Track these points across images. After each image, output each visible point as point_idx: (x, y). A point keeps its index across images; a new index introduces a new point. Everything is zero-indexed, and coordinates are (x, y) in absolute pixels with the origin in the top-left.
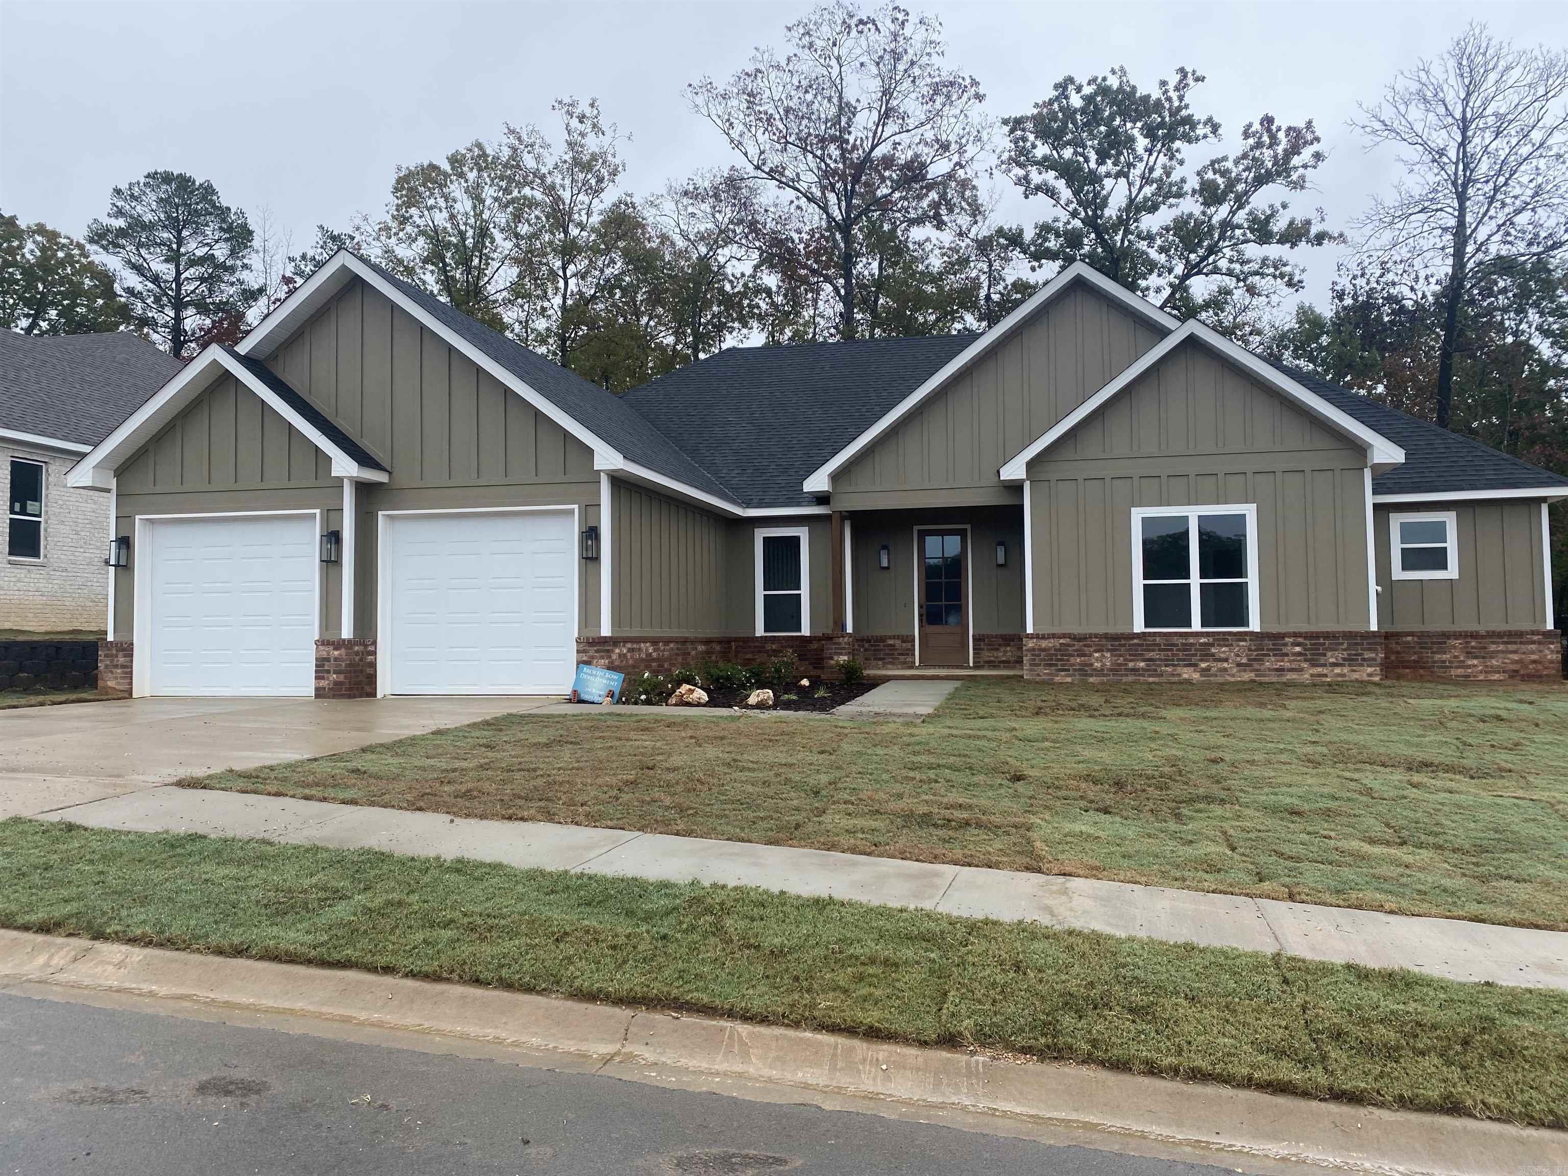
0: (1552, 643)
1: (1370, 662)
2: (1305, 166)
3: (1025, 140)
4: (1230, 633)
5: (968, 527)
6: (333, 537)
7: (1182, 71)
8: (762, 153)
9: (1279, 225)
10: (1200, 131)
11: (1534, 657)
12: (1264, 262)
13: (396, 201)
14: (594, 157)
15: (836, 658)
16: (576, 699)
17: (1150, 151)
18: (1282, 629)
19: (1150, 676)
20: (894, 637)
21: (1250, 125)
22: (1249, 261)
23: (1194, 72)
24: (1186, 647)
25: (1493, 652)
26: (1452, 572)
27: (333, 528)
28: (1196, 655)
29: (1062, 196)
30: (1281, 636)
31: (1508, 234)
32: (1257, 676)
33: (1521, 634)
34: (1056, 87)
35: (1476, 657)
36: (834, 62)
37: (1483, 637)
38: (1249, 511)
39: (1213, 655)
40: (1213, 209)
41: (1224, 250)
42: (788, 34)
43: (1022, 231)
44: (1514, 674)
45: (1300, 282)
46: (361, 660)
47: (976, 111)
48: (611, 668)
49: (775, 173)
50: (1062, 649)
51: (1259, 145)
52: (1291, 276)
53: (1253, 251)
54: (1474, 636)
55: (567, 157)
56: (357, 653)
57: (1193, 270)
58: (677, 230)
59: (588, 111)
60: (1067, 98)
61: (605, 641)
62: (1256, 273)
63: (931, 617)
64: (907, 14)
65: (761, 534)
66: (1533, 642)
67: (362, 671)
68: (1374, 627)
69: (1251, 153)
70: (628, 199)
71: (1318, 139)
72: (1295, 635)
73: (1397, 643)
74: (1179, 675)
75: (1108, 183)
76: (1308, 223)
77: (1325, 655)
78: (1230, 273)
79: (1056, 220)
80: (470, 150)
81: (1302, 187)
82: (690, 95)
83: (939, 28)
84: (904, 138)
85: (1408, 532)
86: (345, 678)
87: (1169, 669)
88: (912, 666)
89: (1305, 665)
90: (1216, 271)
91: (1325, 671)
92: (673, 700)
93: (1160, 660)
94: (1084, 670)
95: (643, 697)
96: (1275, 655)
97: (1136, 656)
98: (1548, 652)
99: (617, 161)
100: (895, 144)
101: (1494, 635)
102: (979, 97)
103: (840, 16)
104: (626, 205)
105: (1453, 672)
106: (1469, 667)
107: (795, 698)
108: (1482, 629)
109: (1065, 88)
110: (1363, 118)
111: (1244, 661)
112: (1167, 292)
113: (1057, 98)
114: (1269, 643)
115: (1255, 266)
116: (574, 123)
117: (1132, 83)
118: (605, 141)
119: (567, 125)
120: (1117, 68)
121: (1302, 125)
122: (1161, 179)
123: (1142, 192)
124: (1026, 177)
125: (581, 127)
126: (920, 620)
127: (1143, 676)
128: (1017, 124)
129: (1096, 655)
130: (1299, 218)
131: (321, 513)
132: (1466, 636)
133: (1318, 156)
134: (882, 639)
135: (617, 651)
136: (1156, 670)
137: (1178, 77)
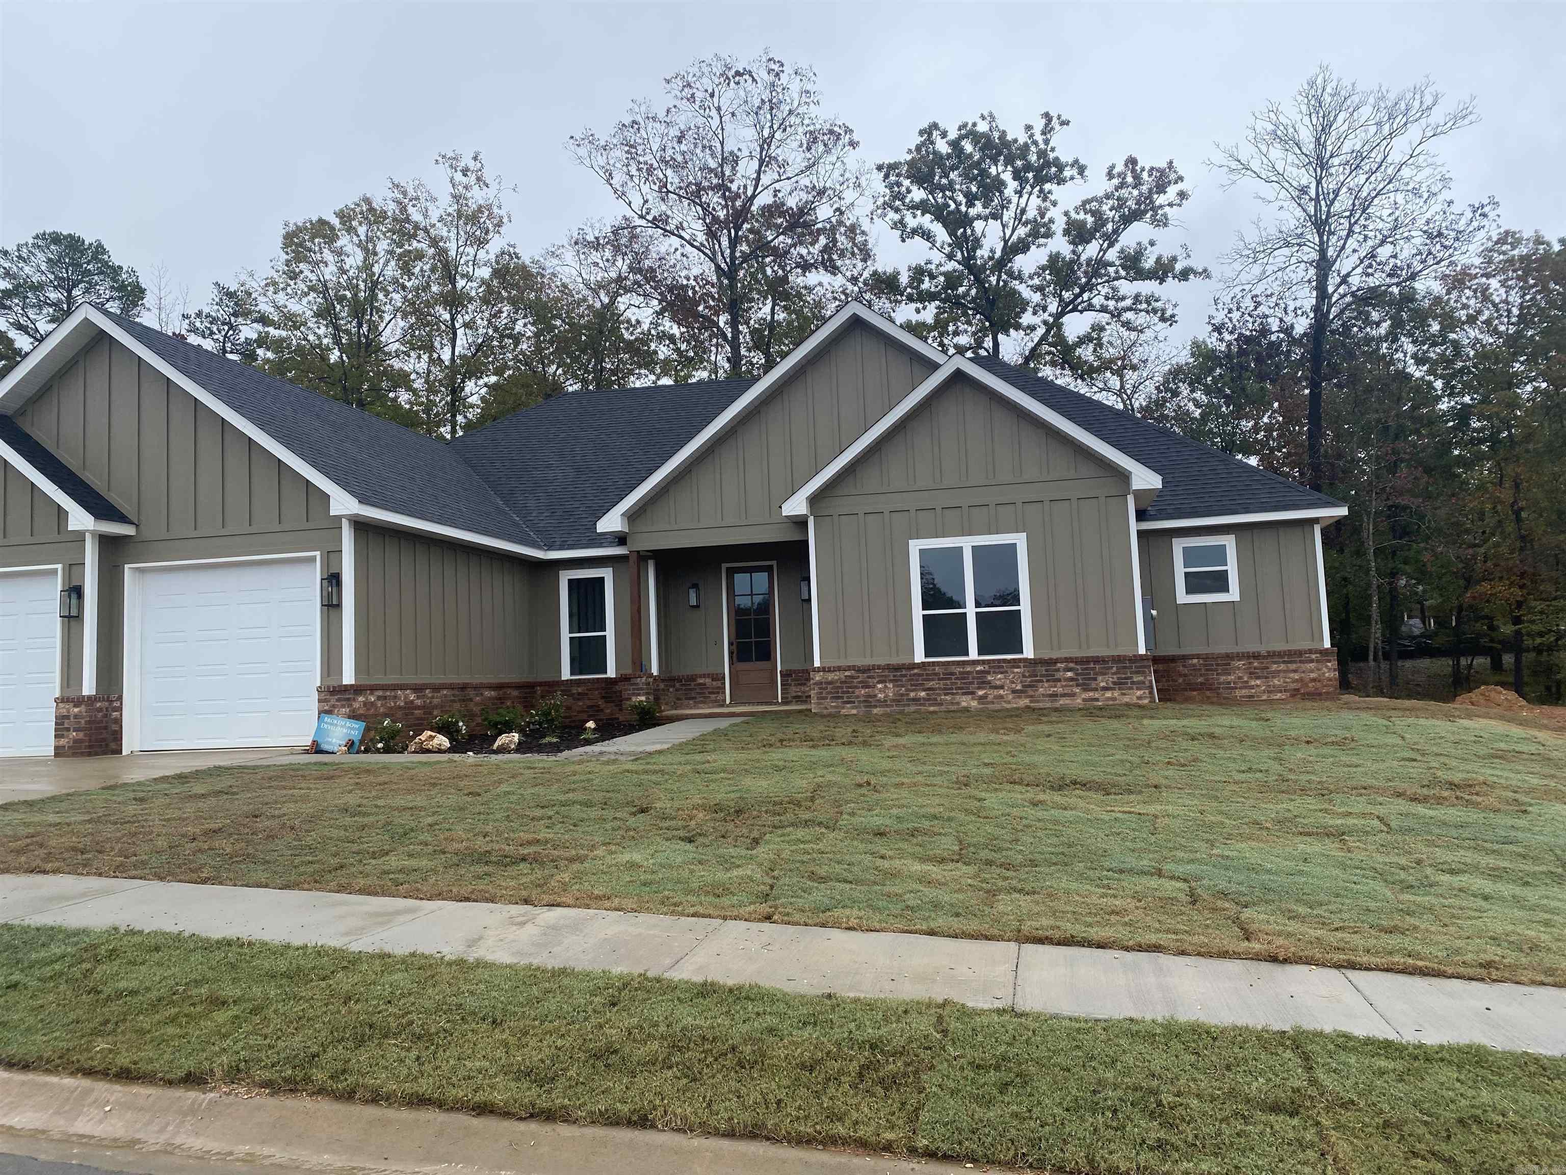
0: (1330, 661)
1: (1140, 685)
2: (1171, 205)
3: (899, 185)
4: (1004, 661)
5: (774, 563)
6: (75, 592)
7: (1047, 116)
8: (646, 202)
9: (1148, 263)
10: (1067, 173)
11: (1313, 675)
12: (1137, 298)
13: (287, 257)
14: (480, 210)
15: (634, 699)
16: (316, 748)
17: (1020, 193)
18: (1055, 655)
19: (930, 705)
20: (704, 676)
21: (1113, 167)
22: (1123, 298)
23: (1059, 117)
24: (964, 675)
25: (1274, 672)
26: (1234, 594)
27: (75, 583)
28: (972, 683)
29: (937, 238)
30: (1053, 662)
31: (1370, 266)
32: (1031, 702)
33: (1300, 653)
34: (921, 133)
35: (1258, 678)
36: (714, 113)
37: (1264, 657)
38: (1020, 540)
39: (989, 682)
40: (1080, 248)
41: (1099, 287)
42: (667, 86)
43: (898, 273)
44: (1295, 693)
45: (1173, 316)
46: (106, 716)
47: (852, 158)
48: (353, 716)
49: (659, 222)
50: (847, 681)
51: (1122, 185)
52: (1163, 311)
53: (1127, 288)
54: (1256, 656)
55: (450, 210)
56: (100, 710)
57: (1067, 308)
58: (580, 280)
59: (472, 165)
60: (932, 143)
61: (347, 689)
62: (1129, 309)
63: (740, 653)
64: (782, 65)
65: (565, 577)
66: (1312, 661)
67: (106, 728)
68: (1142, 651)
69: (1117, 194)
70: (511, 250)
71: (1181, 179)
72: (1067, 660)
73: (1184, 666)
74: (958, 703)
75: (978, 225)
76: (1174, 259)
77: (1095, 679)
78: (1104, 309)
79: (929, 262)
80: (358, 205)
81: (1165, 225)
82: (572, 147)
83: (813, 78)
84: (785, 186)
85: (1190, 556)
86: (85, 735)
87: (948, 698)
88: (723, 705)
89: (1077, 690)
90: (1090, 307)
91: (1097, 696)
92: (412, 748)
93: (940, 689)
94: (869, 702)
95: (380, 745)
96: (1048, 681)
97: (917, 687)
98: (1325, 670)
99: (502, 212)
100: (775, 191)
101: (1271, 655)
102: (853, 144)
103: (718, 69)
104: (510, 255)
105: (1238, 693)
106: (1252, 687)
107: (555, 740)
108: (1263, 649)
109: (930, 134)
110: (1219, 157)
111: (1019, 687)
112: (1041, 331)
113: (923, 144)
114: (1042, 669)
115: (1128, 302)
116: (458, 176)
117: (1001, 128)
118: (490, 193)
119: (452, 179)
120: (986, 114)
121: (1163, 165)
122: (1035, 220)
123: (1016, 233)
124: (901, 221)
125: (464, 180)
126: (731, 658)
127: (924, 705)
128: (888, 169)
129: (880, 686)
130: (1166, 254)
131: (64, 569)
132: (1249, 657)
133: (1182, 195)
134: (692, 678)
135: (361, 699)
136: (936, 699)
137: (1044, 121)
